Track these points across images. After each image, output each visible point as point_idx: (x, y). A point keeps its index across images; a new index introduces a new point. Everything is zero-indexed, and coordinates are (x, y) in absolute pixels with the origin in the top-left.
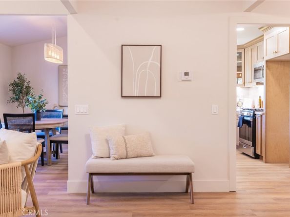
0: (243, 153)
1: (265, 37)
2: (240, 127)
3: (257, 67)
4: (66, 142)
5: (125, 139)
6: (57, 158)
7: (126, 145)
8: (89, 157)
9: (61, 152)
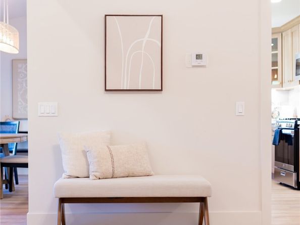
0: (281, 184)
2: (275, 145)
4: (25, 165)
5: (110, 150)
6: (11, 190)
7: (112, 158)
8: (59, 176)
9: (17, 183)
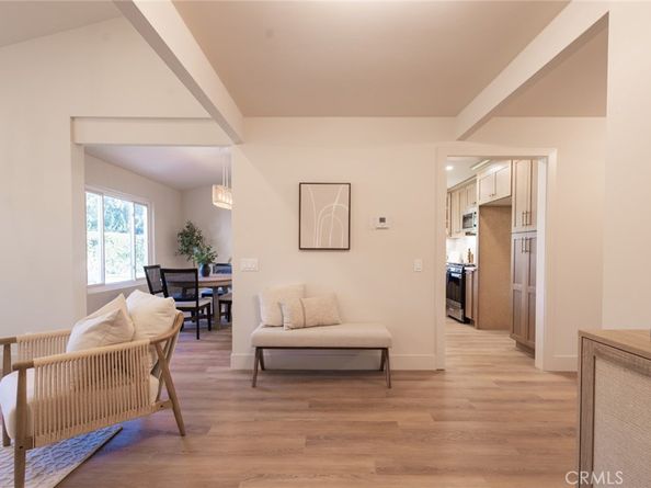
0: (450, 316)
1: (478, 178)
3: (465, 214)
5: (302, 304)
7: (304, 310)
8: (257, 325)
